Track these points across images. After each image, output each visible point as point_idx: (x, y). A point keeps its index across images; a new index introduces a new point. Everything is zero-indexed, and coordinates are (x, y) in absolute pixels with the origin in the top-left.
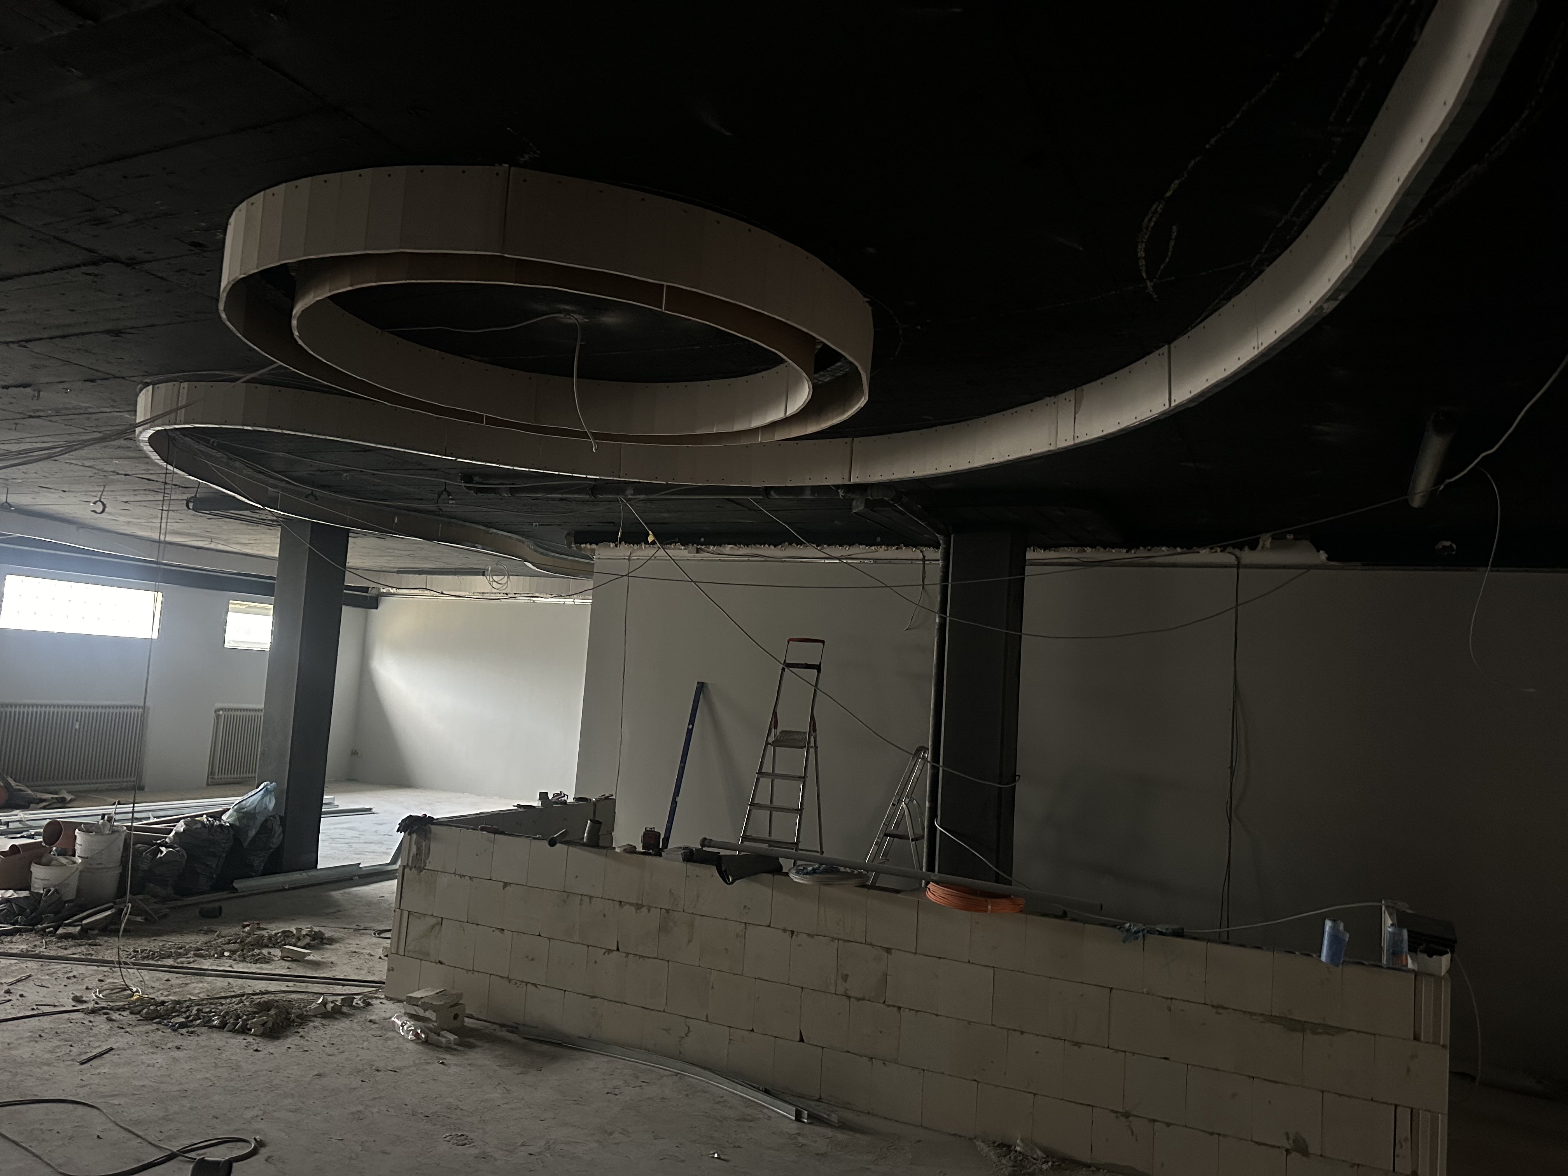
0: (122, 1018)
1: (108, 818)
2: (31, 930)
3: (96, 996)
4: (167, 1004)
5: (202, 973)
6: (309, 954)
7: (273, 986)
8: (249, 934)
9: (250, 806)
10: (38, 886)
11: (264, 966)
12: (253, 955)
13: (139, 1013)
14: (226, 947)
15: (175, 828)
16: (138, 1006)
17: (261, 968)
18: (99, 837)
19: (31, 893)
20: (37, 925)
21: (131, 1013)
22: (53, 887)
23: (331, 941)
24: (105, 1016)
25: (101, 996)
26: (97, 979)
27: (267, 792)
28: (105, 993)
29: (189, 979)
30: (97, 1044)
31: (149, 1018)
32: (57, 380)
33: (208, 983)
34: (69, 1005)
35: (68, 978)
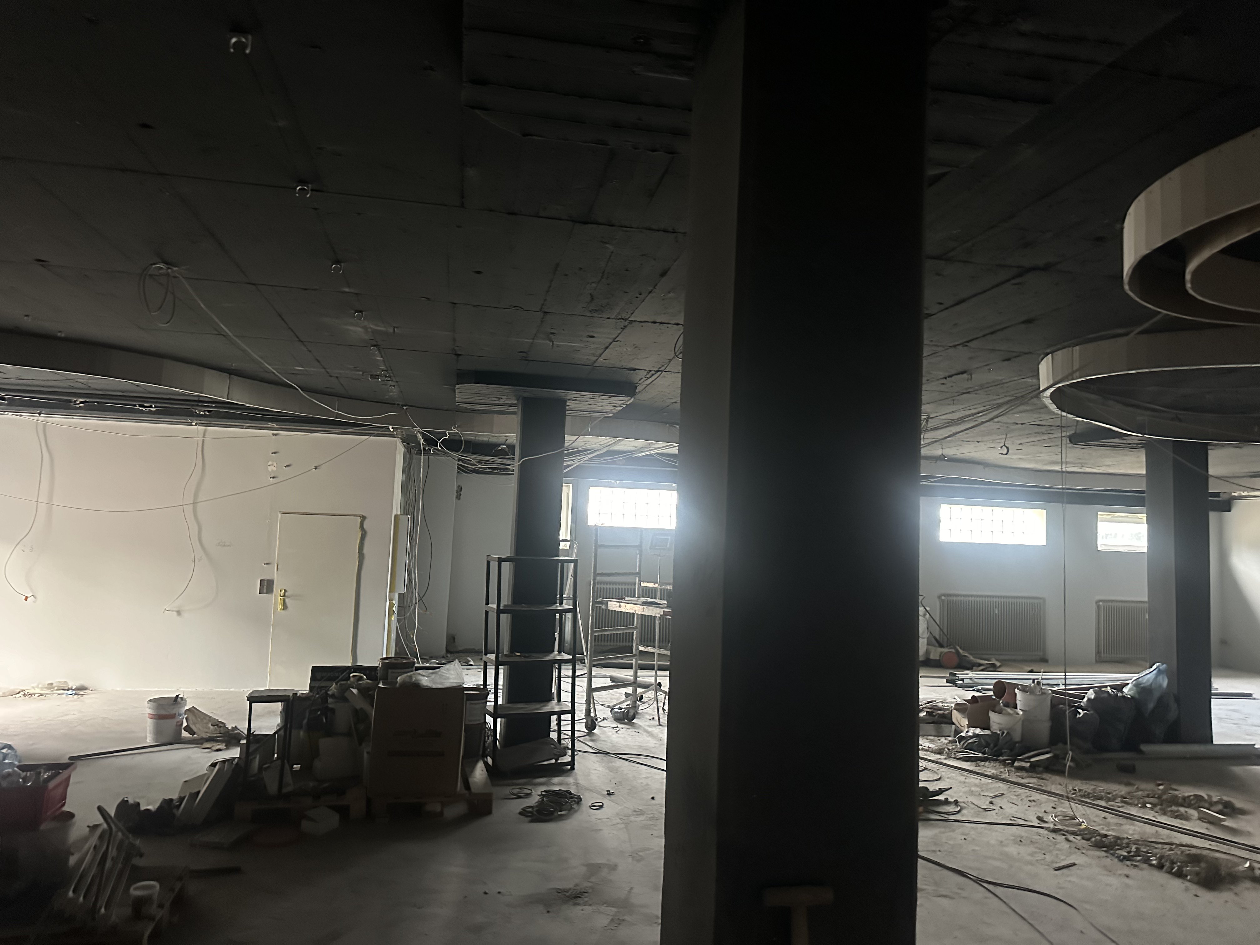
0: (1077, 841)
1: (1037, 682)
2: (996, 760)
3: (1053, 819)
4: (1109, 837)
5: (1131, 818)
6: (1224, 820)
7: (1197, 842)
8: (1164, 792)
9: (1146, 682)
10: (995, 728)
11: (1184, 822)
12: (1171, 811)
13: (1088, 840)
14: (1147, 799)
15: (1086, 695)
16: (1086, 834)
17: (1182, 824)
18: (1032, 697)
19: (992, 732)
20: (999, 756)
21: (1083, 839)
22: (1006, 730)
23: (1243, 812)
24: (1064, 837)
25: (1056, 819)
26: (1051, 806)
27: (1160, 672)
28: (1060, 818)
29: (1122, 821)
30: (1063, 857)
31: (1099, 846)
32: (984, 364)
33: (1139, 827)
34: (1036, 823)
35: (1030, 801)
